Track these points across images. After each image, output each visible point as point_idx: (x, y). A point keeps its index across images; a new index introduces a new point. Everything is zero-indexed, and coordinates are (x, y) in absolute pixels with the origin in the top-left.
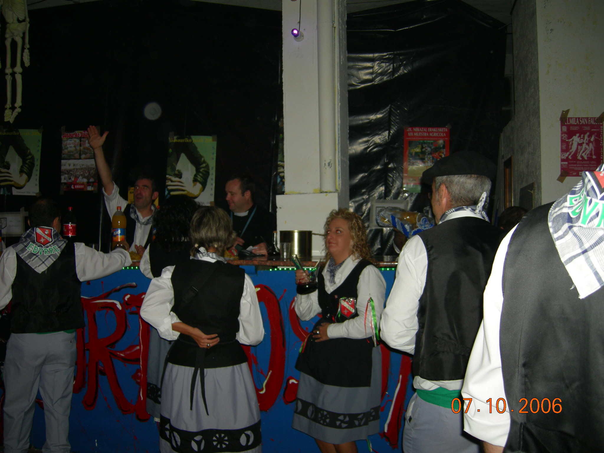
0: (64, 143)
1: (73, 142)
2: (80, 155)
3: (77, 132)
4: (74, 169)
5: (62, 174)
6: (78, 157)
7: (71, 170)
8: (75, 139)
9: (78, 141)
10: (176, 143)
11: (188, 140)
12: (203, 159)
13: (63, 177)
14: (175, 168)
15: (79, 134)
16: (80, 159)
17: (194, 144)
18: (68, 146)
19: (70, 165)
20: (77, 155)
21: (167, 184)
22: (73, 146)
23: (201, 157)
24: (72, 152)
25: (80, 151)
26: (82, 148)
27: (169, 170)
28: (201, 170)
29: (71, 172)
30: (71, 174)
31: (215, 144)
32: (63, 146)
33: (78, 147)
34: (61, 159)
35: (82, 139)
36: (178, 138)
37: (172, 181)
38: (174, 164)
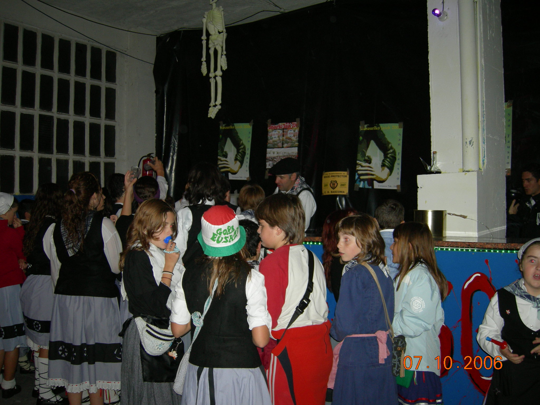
0: (270, 134)
1: (277, 133)
2: (283, 144)
3: (280, 124)
4: (277, 157)
5: (267, 161)
6: (281, 146)
7: (274, 158)
8: (279, 130)
9: (281, 132)
10: (366, 131)
11: (377, 128)
12: (390, 145)
13: (267, 164)
14: (365, 154)
15: (282, 126)
16: (283, 147)
17: (382, 131)
18: (273, 136)
19: (274, 153)
20: (280, 145)
21: (357, 169)
22: (277, 136)
23: (389, 143)
24: (276, 142)
25: (283, 140)
26: (284, 138)
27: (359, 156)
28: (388, 156)
29: (275, 159)
30: (275, 160)
31: (401, 130)
32: (269, 137)
33: (281, 137)
34: (266, 147)
35: (285, 130)
36: (368, 127)
37: (362, 166)
38: (364, 150)
